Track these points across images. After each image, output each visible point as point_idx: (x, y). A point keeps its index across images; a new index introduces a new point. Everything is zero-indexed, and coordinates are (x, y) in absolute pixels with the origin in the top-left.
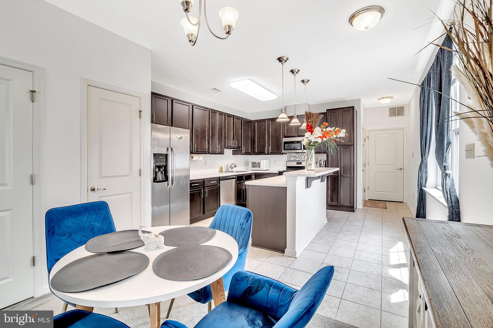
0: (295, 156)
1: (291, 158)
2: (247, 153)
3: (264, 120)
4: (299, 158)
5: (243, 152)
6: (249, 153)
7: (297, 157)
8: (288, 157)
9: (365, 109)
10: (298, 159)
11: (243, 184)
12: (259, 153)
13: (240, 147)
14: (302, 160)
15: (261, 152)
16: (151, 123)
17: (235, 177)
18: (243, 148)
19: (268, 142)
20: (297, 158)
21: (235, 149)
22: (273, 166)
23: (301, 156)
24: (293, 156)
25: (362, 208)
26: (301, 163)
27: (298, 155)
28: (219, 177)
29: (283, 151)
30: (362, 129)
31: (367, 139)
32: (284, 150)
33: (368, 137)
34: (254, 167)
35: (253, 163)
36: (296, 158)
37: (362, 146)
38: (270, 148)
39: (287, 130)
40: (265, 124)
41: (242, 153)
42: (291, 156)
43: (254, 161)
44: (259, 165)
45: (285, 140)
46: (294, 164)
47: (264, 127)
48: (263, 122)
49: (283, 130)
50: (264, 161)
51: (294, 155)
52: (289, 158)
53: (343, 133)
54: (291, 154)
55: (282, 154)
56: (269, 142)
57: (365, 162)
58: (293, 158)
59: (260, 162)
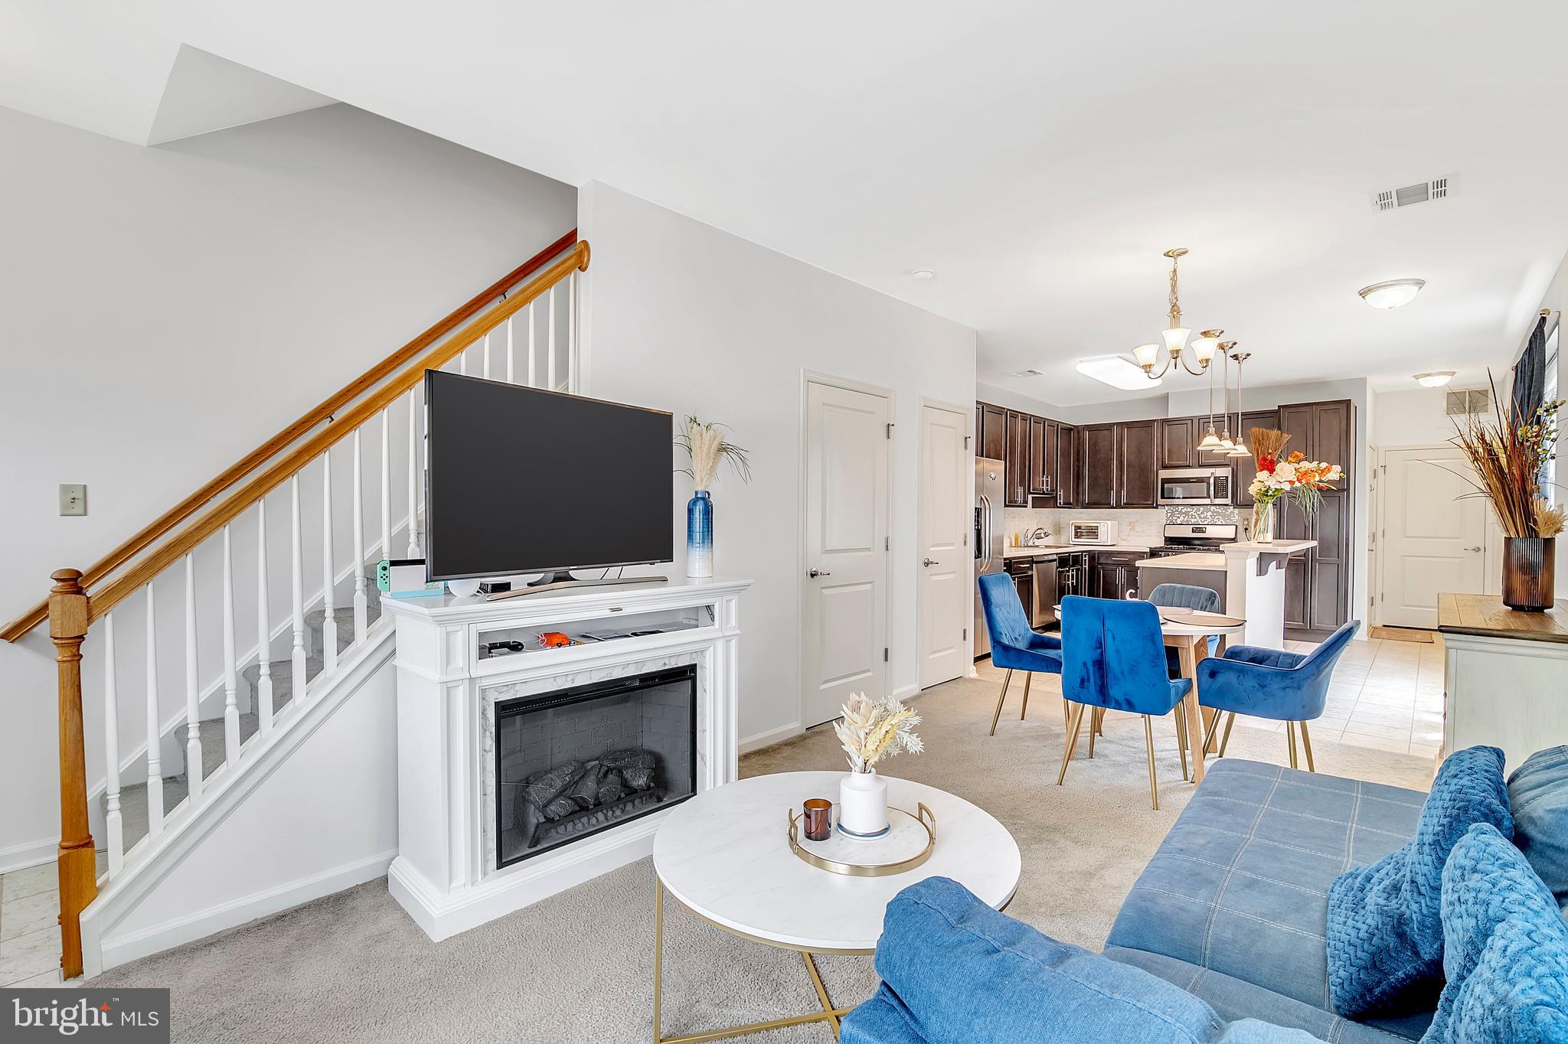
0: (1187, 513)
1: (1176, 518)
2: (1068, 505)
3: (1109, 427)
4: (1199, 518)
5: (1060, 503)
6: (1071, 504)
7: (1191, 515)
8: (1169, 514)
9: (1376, 395)
10: (1196, 520)
11: (1069, 576)
12: (1095, 504)
13: (1053, 490)
14: (1206, 523)
15: (1099, 502)
16: (977, 455)
17: (1055, 557)
18: (1061, 493)
20: (1193, 517)
21: (1047, 494)
22: (1128, 535)
23: (1202, 513)
24: (1183, 514)
25: (1366, 640)
26: (1201, 531)
27: (1195, 510)
28: (1032, 557)
29: (1161, 501)
30: (1368, 448)
31: (1380, 471)
32: (1163, 497)
33: (1385, 466)
34: (1078, 538)
35: (1078, 528)
36: (1188, 517)
37: (1368, 489)
38: (1124, 493)
39: (1169, 451)
40: (1112, 436)
41: (1057, 505)
42: (1177, 513)
43: (1079, 522)
44: (1093, 532)
45: (1164, 474)
46: (1186, 532)
47: (1107, 443)
48: (1106, 432)
49: (1159, 450)
50: (1109, 522)
51: (1183, 511)
52: (1171, 518)
53: (1335, 473)
54: (1178, 509)
55: (1157, 507)
56: (1120, 479)
57: (1374, 531)
58: (1182, 517)
59: (1098, 525)
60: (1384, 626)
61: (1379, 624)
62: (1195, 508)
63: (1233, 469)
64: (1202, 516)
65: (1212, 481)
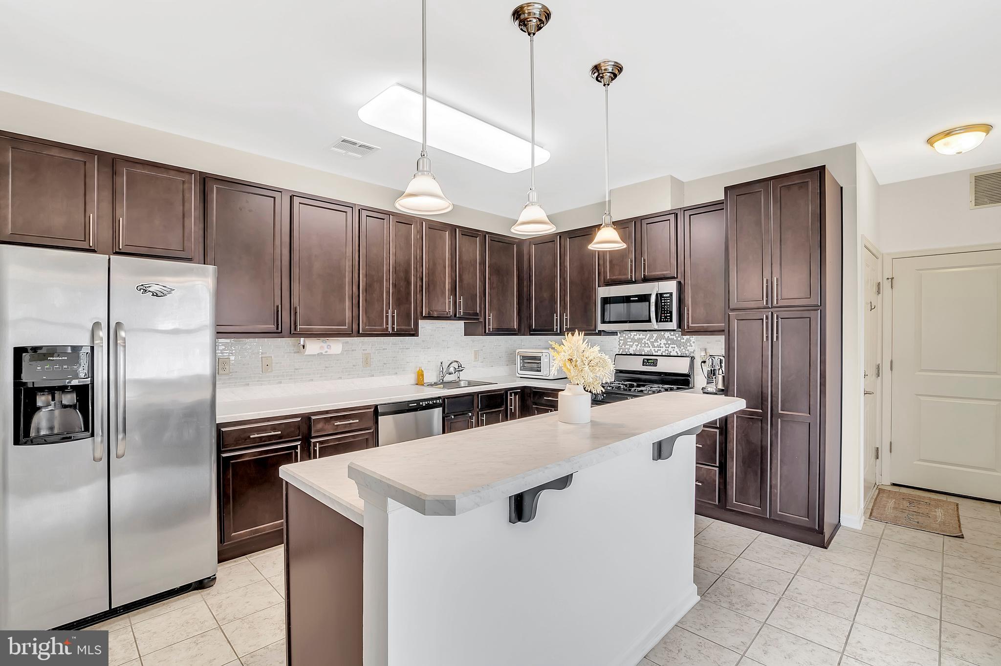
0: (640, 341)
1: (628, 347)
2: (503, 331)
3: (552, 238)
4: (651, 347)
5: (489, 329)
6: (513, 330)
7: (645, 343)
8: (621, 342)
9: (880, 190)
10: (648, 350)
12: (540, 330)
13: (477, 314)
14: (659, 353)
15: (545, 328)
17: (439, 401)
18: (490, 317)
19: (562, 298)
20: (647, 345)
23: (656, 340)
24: (636, 341)
25: (860, 527)
26: (655, 363)
27: (648, 337)
28: (376, 407)
29: (601, 327)
31: (886, 285)
32: (603, 322)
33: (892, 279)
34: (524, 370)
36: (643, 345)
38: (567, 316)
39: (611, 262)
40: (555, 249)
41: (487, 331)
42: (628, 340)
43: (526, 351)
44: (537, 363)
46: (636, 365)
47: (551, 257)
48: (551, 244)
49: (601, 263)
51: (636, 337)
52: (623, 346)
54: (629, 335)
55: (599, 334)
56: (563, 300)
57: (879, 362)
58: (634, 347)
59: (540, 355)
60: (894, 485)
61: (886, 481)
62: (649, 334)
63: (679, 283)
64: (656, 344)
65: (653, 299)
